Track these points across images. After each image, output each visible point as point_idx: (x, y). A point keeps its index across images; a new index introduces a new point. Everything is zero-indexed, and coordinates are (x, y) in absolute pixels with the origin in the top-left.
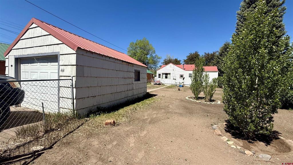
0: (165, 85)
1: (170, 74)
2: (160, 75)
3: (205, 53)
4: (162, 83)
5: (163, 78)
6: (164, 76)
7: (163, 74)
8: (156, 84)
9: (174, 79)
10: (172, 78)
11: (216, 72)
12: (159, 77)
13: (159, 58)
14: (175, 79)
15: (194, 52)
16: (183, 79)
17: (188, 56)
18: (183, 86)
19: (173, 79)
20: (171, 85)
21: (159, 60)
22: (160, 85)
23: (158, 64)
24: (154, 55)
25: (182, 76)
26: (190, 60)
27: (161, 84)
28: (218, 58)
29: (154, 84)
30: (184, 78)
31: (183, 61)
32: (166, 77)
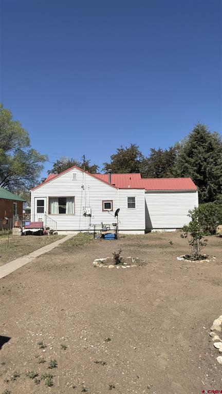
0: (59, 233)
1: (72, 199)
2: (41, 203)
3: (153, 150)
4: (48, 228)
5: (52, 212)
6: (56, 206)
7: (51, 199)
8: (29, 233)
9: (85, 215)
10: (79, 212)
11: (193, 192)
12: (40, 210)
13: (42, 159)
14: (90, 215)
15: (129, 147)
16: (116, 214)
17: (115, 156)
18: (116, 235)
19: (82, 213)
20: (77, 233)
21: (40, 164)
22: (43, 235)
23: (38, 176)
24: (26, 150)
25: (108, 205)
26: (121, 165)
27: (46, 234)
28: (184, 161)
29: (23, 234)
30: (118, 210)
31: (104, 166)
32: (62, 211)
